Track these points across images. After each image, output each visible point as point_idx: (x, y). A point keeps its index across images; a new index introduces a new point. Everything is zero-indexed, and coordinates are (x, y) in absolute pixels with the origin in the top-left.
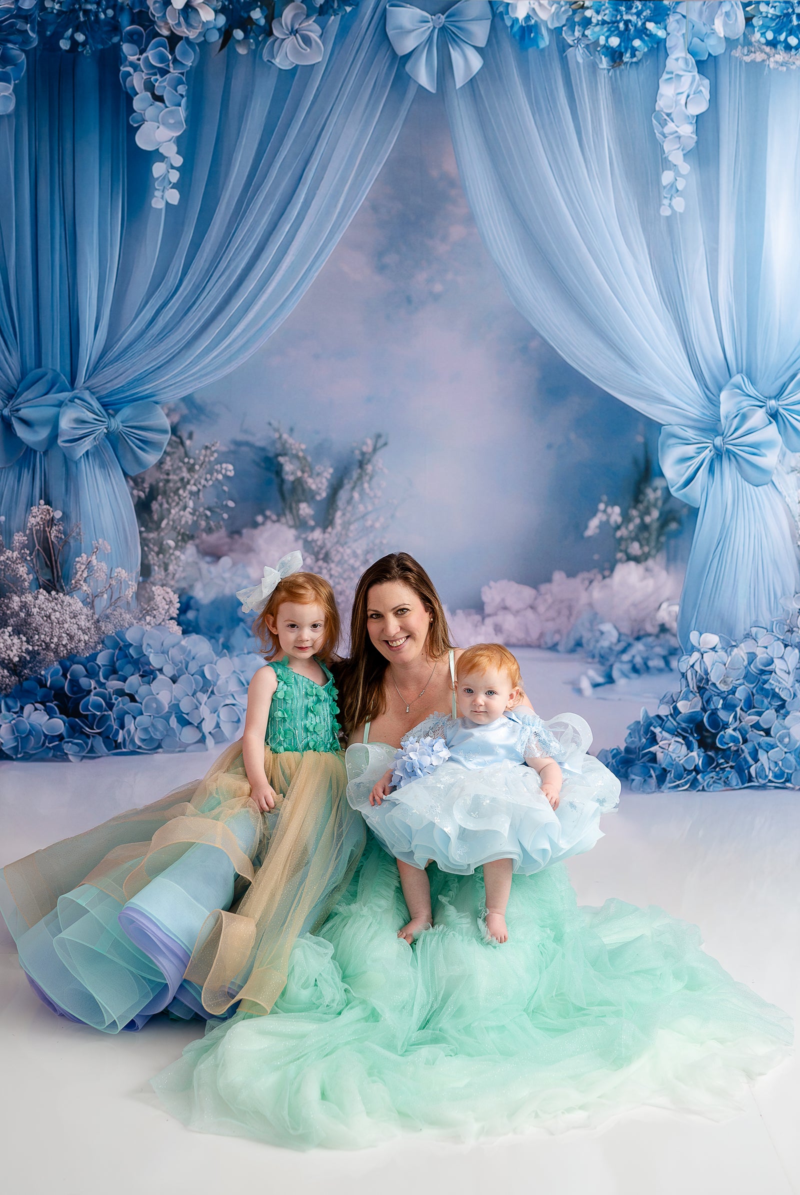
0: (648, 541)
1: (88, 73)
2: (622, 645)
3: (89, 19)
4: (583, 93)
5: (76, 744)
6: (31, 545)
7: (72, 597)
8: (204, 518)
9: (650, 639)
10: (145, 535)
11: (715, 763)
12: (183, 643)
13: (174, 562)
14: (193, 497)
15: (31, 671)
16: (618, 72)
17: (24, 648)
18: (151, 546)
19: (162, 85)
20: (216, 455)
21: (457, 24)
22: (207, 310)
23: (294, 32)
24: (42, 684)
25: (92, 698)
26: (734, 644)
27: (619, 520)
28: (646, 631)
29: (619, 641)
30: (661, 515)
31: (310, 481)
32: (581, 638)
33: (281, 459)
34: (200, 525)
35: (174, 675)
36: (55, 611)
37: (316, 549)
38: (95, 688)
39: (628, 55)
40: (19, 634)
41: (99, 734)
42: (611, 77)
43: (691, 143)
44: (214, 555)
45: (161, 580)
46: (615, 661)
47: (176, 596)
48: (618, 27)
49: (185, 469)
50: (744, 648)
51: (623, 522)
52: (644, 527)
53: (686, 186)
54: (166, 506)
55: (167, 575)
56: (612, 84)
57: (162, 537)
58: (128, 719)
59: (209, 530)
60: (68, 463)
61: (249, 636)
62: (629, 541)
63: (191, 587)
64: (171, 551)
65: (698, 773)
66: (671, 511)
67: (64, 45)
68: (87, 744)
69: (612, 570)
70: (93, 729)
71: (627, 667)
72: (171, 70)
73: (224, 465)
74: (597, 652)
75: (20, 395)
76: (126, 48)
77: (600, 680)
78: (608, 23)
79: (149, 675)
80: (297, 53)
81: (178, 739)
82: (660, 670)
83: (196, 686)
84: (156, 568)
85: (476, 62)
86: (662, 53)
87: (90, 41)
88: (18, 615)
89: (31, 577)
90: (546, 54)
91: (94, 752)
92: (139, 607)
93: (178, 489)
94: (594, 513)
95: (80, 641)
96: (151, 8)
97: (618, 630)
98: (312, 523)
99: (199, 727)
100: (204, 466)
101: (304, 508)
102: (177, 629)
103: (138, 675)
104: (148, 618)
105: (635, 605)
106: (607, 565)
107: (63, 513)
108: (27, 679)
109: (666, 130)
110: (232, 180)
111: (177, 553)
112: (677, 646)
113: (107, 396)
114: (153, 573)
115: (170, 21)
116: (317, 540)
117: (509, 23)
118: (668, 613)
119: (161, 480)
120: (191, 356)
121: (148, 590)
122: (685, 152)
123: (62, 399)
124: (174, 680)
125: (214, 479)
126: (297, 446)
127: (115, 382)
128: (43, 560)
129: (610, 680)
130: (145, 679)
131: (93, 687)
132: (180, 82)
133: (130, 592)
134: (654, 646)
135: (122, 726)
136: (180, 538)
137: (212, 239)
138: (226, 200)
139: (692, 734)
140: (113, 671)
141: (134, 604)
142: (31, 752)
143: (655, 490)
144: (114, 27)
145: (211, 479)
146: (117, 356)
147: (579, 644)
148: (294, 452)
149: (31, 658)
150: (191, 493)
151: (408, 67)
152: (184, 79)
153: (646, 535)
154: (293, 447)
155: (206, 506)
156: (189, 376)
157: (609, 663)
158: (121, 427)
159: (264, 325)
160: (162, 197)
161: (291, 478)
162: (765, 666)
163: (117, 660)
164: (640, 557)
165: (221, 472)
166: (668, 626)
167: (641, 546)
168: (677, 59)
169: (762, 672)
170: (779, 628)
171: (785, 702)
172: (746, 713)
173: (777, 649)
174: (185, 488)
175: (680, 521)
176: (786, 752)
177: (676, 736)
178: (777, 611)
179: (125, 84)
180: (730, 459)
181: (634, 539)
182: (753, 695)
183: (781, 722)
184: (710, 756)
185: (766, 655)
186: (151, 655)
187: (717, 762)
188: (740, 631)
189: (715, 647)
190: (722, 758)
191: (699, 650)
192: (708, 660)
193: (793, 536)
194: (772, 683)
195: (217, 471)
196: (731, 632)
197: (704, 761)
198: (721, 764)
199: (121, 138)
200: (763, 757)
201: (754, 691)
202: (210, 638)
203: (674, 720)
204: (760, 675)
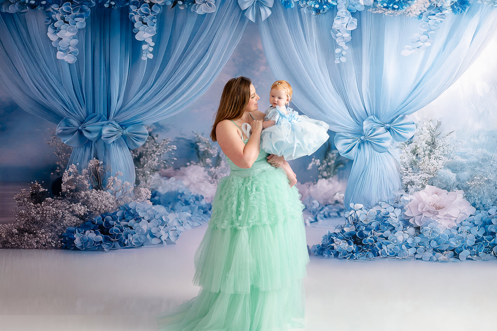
0: (330, 172)
1: (116, 15)
2: (321, 208)
4: (306, 22)
5: (107, 245)
6: (90, 173)
7: (107, 192)
8: (163, 163)
9: (331, 206)
10: (137, 169)
12: (153, 208)
13: (149, 179)
14: (158, 157)
15: (89, 218)
16: (318, 16)
17: (86, 210)
18: (140, 173)
19: (146, 19)
20: (168, 142)
22: (165, 94)
23: (205, 2)
24: (94, 223)
25: (114, 228)
26: (370, 207)
27: (319, 164)
28: (329, 203)
29: (319, 206)
30: (335, 162)
31: (211, 151)
32: (306, 205)
33: (198, 144)
34: (161, 166)
35: (149, 220)
36: (99, 197)
37: (212, 174)
38: (116, 224)
39: (322, 10)
40: (84, 205)
41: (117, 241)
42: (316, 18)
43: (349, 39)
44: (168, 177)
45: (144, 185)
46: (318, 214)
47: (150, 191)
48: (318, 2)
49: (154, 147)
50: (375, 209)
51: (321, 165)
52: (328, 166)
53: (347, 54)
55: (146, 184)
56: (316, 20)
57: (145, 170)
58: (129, 235)
59: (165, 168)
60: (105, 145)
61: (183, 205)
62: (323, 171)
63: (157, 188)
64: (148, 175)
65: (353, 253)
67: (106, 6)
68: (112, 245)
69: (317, 181)
70: (114, 239)
71: (322, 216)
72: (150, 14)
73: (172, 146)
74: (312, 211)
75: (86, 122)
76: (131, 7)
77: (313, 220)
78: (315, 0)
79: (138, 219)
80: (206, 9)
81: (150, 243)
82: (335, 217)
83: (159, 223)
84: (142, 181)
85: (269, 12)
87: (117, 4)
88: (84, 198)
89: (89, 184)
90: (293, 10)
91: (115, 248)
92: (135, 195)
93: (151, 154)
94: (311, 162)
95: (109, 208)
97: (319, 203)
98: (211, 165)
99: (160, 238)
100: (163, 146)
101: (208, 160)
102: (151, 203)
103: (134, 220)
104: (138, 199)
105: (325, 194)
106: (315, 180)
107: (103, 162)
108: (87, 221)
110: (177, 51)
111: (151, 176)
112: (343, 208)
113: (122, 122)
114: (140, 183)
116: (213, 171)
118: (339, 197)
119: (144, 151)
120: (158, 109)
121: (138, 189)
122: (346, 42)
123: (104, 124)
124: (149, 221)
125: (167, 150)
126: (205, 139)
127: (126, 118)
128: (95, 179)
129: (316, 220)
130: (136, 221)
132: (154, 18)
133: (131, 190)
134: (333, 208)
135: (127, 238)
136: (152, 170)
137: (168, 70)
138: (174, 57)
139: (350, 239)
140: (123, 218)
141: (132, 194)
142: (88, 248)
143: (333, 154)
145: (166, 151)
146: (126, 109)
148: (204, 141)
149: (89, 214)
150: (157, 155)
151: (245, 14)
152: (156, 17)
153: (329, 169)
154: (203, 140)
155: (164, 160)
156: (157, 116)
157: (316, 214)
158: (128, 133)
159: (191, 99)
160: (146, 56)
161: (203, 150)
162: (385, 215)
164: (327, 177)
165: (171, 148)
166: (339, 201)
167: (327, 173)
168: (342, 12)
169: (384, 217)
170: (392, 202)
171: (395, 227)
172: (376, 231)
173: (391, 209)
174: (154, 154)
175: (344, 164)
176: (395, 246)
177: (343, 240)
178: (390, 196)
179: (131, 19)
180: (368, 143)
181: (324, 171)
182: (380, 225)
183: (393, 235)
184: (359, 247)
185: (386, 211)
186: (139, 212)
187: (363, 249)
188: (373, 203)
189: (361, 209)
190: (365, 248)
191: (354, 210)
192: (358, 213)
193: (398, 170)
194: (389, 221)
195: (169, 148)
196: (369, 203)
197: (357, 249)
198: (365, 250)
199: (129, 37)
200: (384, 247)
201: (380, 224)
202: (165, 206)
203: (342, 234)
204: (383, 218)
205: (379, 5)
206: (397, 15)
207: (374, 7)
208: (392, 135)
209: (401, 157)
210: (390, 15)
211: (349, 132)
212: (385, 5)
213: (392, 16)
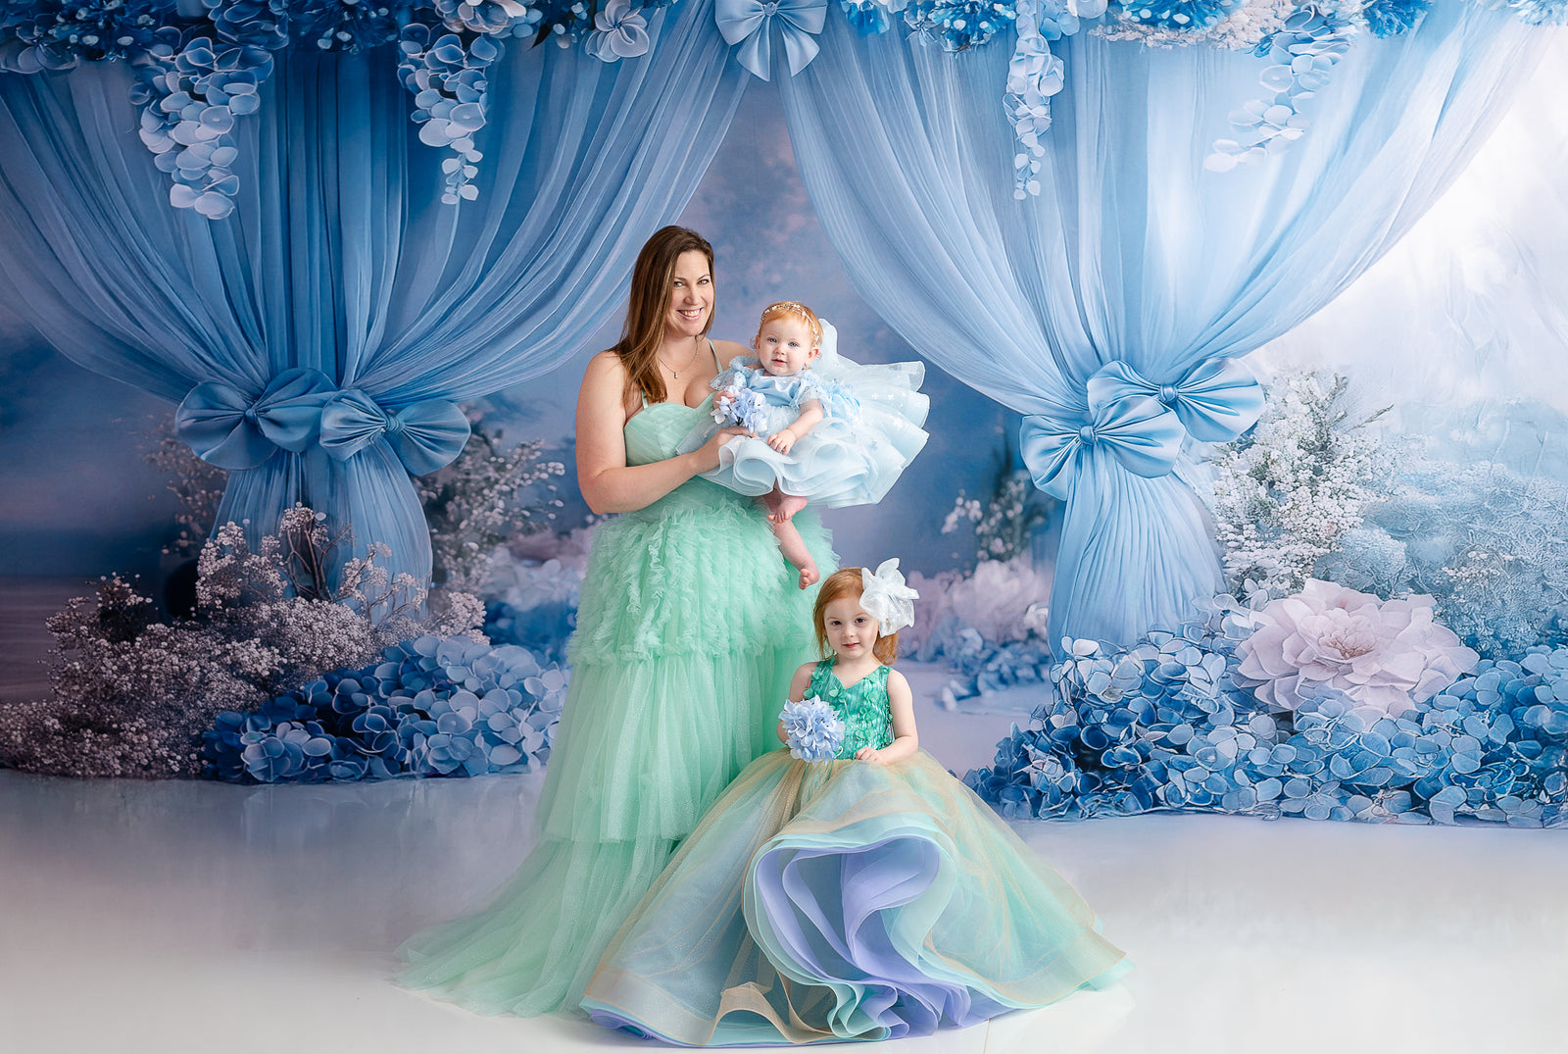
0: (1011, 537)
1: (356, 71)
2: (987, 652)
3: (356, 18)
4: (927, 75)
5: (347, 766)
6: (285, 549)
7: (341, 605)
8: (521, 518)
9: (1018, 646)
10: (437, 537)
11: (1101, 784)
12: (492, 654)
14: (503, 497)
15: (286, 686)
16: (964, 55)
17: (276, 662)
18: (447, 549)
19: (450, 81)
20: (538, 454)
21: (791, 12)
22: (520, 306)
23: (618, 25)
24: (302, 700)
25: (369, 715)
26: (1122, 650)
27: (979, 515)
28: (1012, 637)
29: (983, 648)
30: (1025, 509)
32: (942, 645)
34: (515, 525)
35: (480, 689)
36: (318, 620)
38: (373, 704)
39: (975, 37)
40: (270, 646)
41: (378, 754)
42: (957, 60)
43: (1046, 125)
44: (539, 558)
45: (460, 585)
46: (980, 671)
47: (481, 603)
48: (963, 9)
49: (491, 469)
50: (1138, 655)
51: (983, 517)
52: (1007, 522)
53: (1041, 169)
54: (465, 506)
55: (468, 581)
56: (958, 67)
57: (462, 539)
58: (418, 738)
59: (529, 531)
60: (333, 463)
62: (991, 538)
63: (503, 593)
64: (474, 554)
65: (1076, 797)
66: (1035, 505)
67: (324, 44)
68: (363, 766)
69: (973, 570)
70: (372, 750)
71: (993, 678)
72: (465, 66)
73: (551, 464)
74: (959, 661)
75: (268, 395)
76: (404, 45)
77: (965, 692)
78: (953, 6)
79: (445, 689)
80: (621, 45)
81: (487, 760)
82: (1030, 681)
83: (511, 701)
84: (454, 573)
85: (812, 49)
86: (1012, 34)
87: (358, 40)
88: (267, 625)
89: (285, 583)
90: (887, 39)
91: (373, 774)
92: (431, 615)
93: (483, 489)
94: (952, 510)
95: (351, 653)
96: (438, 6)
97: (982, 636)
99: (517, 746)
100: (519, 465)
102: (485, 641)
103: (430, 690)
104: (443, 628)
105: (999, 608)
106: (967, 564)
107: (327, 515)
108: (280, 695)
109: (1018, 112)
110: (555, 174)
111: (482, 556)
112: (1048, 653)
113: (385, 395)
114: (449, 579)
115: (463, 18)
117: (846, 10)
118: (1037, 617)
119: (459, 480)
120: (499, 352)
121: (444, 597)
122: (1039, 134)
123: (326, 399)
124: (479, 695)
125: (534, 478)
127: (396, 380)
128: (301, 566)
129: (975, 692)
130: (439, 694)
131: (369, 703)
132: (477, 78)
133: (419, 599)
134: (1022, 654)
135: (411, 746)
136: (485, 540)
137: (527, 234)
138: (544, 196)
139: (1068, 752)
140: (396, 685)
141: (424, 613)
142: (288, 775)
143: (1017, 483)
144: (390, 25)
145: (530, 478)
146: (398, 354)
147: (940, 652)
149: (285, 672)
150: (501, 493)
151: (739, 57)
152: (483, 75)
153: (1009, 530)
155: (523, 506)
156: (500, 372)
157: (973, 674)
158: (404, 426)
160: (456, 193)
162: (1173, 676)
163: (402, 674)
164: (1003, 555)
165: (546, 471)
166: (1037, 631)
167: (1004, 543)
168: (1028, 41)
169: (1169, 682)
170: (1193, 633)
171: (1207, 714)
172: (1146, 727)
173: (1191, 656)
174: (491, 488)
175: (1045, 515)
176: (1210, 772)
177: (1051, 754)
178: (1188, 614)
179: (404, 81)
180: (1105, 449)
181: (996, 536)
182: (1156, 708)
183: (1202, 737)
184: (1092, 776)
185: (1173, 663)
186: (449, 667)
187: (1104, 784)
188: (1132, 635)
189: (1092, 655)
190: (1111, 779)
191: (1072, 658)
192: (1084, 668)
193: (1209, 530)
194: (1185, 693)
195: (540, 470)
196: (1117, 637)
197: (1083, 782)
198: (1110, 785)
199: (399, 135)
200: (1175, 777)
201: (1157, 703)
202: (532, 649)
203: (1048, 736)
204: (1167, 685)
205: (1127, 14)
206: (1185, 45)
207: (1111, 20)
208: (1186, 422)
209: (1219, 491)
210: (1163, 47)
211: (1054, 413)
212: (1146, 14)
213: (1171, 47)
